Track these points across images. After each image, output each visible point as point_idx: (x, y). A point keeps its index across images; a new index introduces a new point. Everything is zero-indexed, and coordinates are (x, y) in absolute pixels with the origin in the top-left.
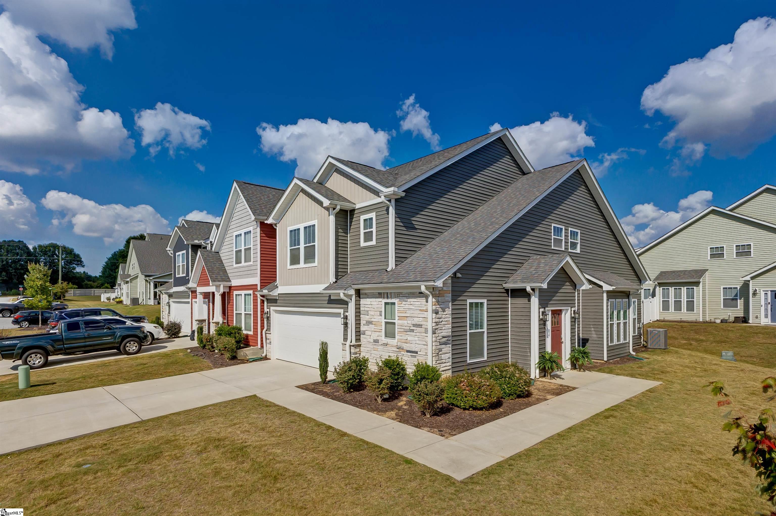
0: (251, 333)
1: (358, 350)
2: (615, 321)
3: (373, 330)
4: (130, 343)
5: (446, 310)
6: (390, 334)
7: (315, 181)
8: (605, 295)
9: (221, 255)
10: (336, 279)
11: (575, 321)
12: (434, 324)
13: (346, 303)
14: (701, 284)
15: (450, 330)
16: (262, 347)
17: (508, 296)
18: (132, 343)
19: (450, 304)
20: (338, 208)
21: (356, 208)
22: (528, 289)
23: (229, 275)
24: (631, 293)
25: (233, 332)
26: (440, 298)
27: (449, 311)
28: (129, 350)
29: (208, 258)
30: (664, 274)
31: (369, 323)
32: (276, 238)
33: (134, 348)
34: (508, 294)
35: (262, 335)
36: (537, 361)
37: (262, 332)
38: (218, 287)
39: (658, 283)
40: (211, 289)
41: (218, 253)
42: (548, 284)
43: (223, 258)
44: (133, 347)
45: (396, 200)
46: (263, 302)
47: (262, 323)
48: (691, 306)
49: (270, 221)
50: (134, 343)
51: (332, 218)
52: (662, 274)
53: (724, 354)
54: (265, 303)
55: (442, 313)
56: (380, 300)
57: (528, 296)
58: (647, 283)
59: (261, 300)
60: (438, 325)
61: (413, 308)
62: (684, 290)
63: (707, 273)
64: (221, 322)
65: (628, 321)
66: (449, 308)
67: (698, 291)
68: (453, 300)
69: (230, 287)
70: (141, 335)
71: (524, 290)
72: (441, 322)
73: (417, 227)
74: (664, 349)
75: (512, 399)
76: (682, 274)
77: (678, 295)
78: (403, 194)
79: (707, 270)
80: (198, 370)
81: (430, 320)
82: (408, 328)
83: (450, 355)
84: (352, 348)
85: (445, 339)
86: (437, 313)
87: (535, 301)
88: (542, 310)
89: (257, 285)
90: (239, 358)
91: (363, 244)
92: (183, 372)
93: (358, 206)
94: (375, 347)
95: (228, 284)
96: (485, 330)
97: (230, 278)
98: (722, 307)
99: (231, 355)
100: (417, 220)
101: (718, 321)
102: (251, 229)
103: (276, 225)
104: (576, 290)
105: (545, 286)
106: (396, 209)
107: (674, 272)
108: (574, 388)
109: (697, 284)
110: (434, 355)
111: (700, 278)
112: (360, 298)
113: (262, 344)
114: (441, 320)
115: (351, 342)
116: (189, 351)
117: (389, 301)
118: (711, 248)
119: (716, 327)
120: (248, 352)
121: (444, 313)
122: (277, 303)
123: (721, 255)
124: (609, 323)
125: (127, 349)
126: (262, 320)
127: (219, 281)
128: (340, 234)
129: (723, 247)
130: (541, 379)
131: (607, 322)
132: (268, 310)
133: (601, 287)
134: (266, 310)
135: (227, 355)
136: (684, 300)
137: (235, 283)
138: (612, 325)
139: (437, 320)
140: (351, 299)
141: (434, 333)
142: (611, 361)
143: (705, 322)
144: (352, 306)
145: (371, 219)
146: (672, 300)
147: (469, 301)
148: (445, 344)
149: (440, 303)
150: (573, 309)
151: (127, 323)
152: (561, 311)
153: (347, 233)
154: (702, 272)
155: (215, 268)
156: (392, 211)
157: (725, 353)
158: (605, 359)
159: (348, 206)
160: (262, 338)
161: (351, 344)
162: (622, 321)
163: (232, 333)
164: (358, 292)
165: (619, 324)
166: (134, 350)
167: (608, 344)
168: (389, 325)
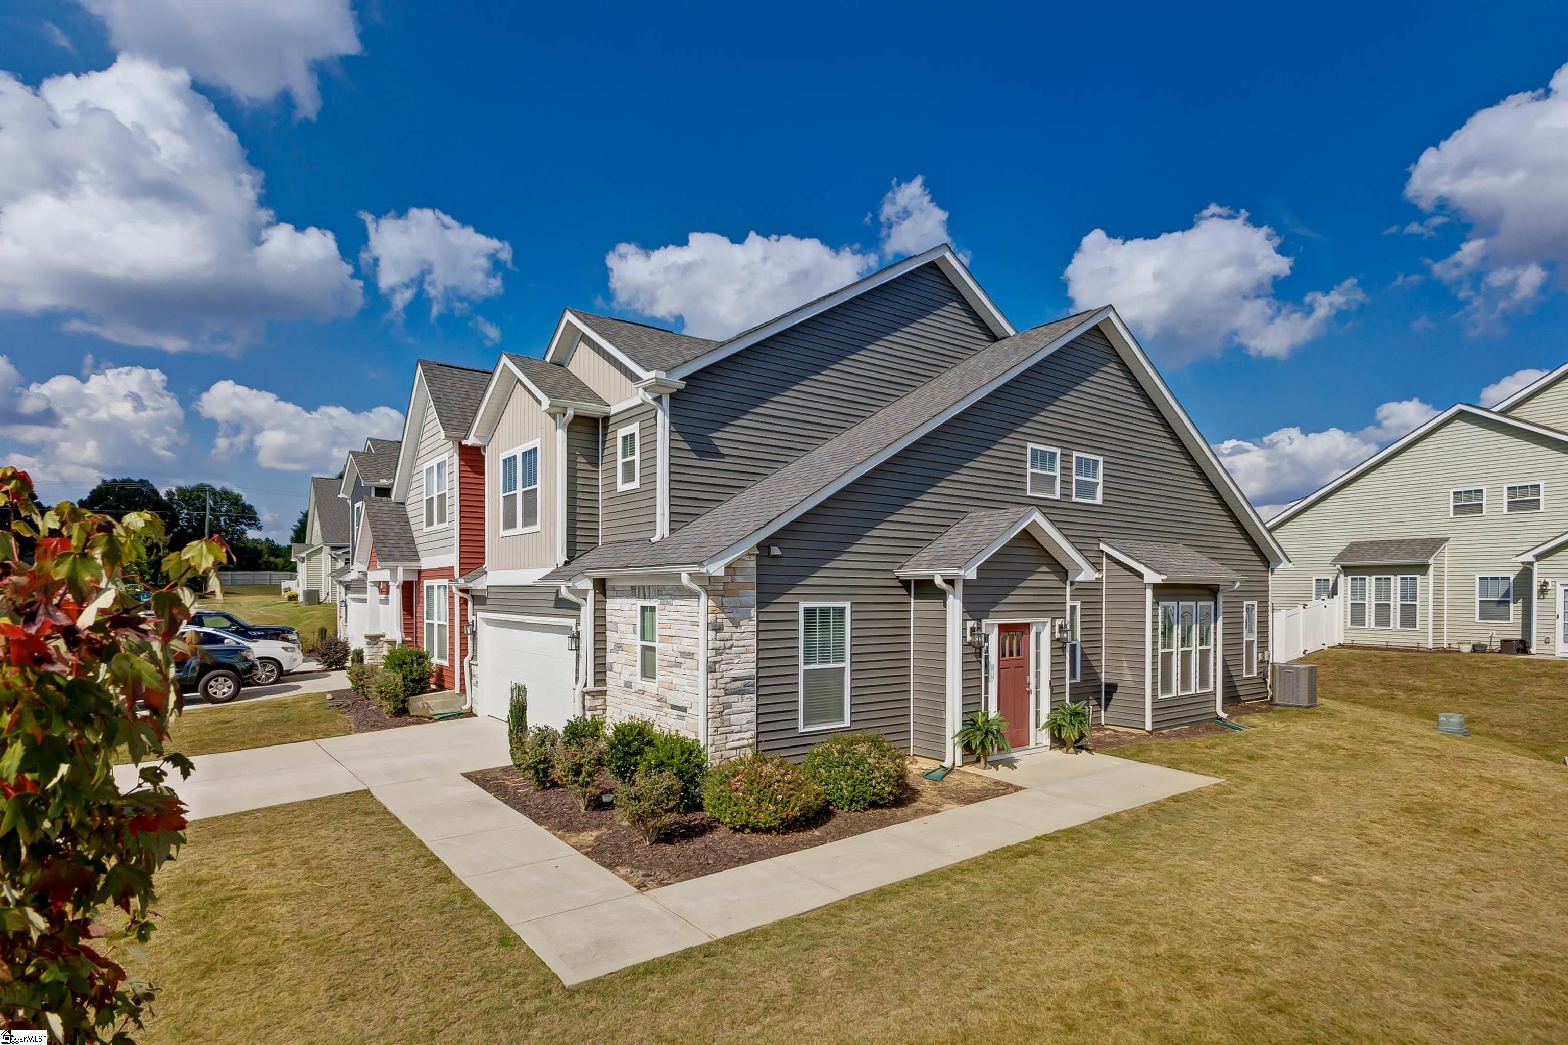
0: (446, 663)
1: (599, 702)
2: (1176, 649)
3: (623, 661)
4: (217, 681)
5: (741, 623)
6: (648, 671)
7: (548, 359)
8: (1149, 593)
9: (408, 508)
10: (568, 557)
11: (1064, 649)
12: (713, 653)
13: (577, 607)
14: (1431, 569)
15: (754, 665)
16: (463, 691)
17: (910, 595)
18: (221, 679)
19: (754, 612)
20: (570, 413)
21: (612, 413)
22: (938, 581)
23: (419, 548)
24: (1221, 588)
25: (408, 660)
26: (725, 600)
27: (750, 626)
28: (215, 693)
29: (380, 515)
30: (1356, 549)
31: (619, 647)
32: (483, 474)
33: (226, 690)
34: (909, 591)
35: (462, 668)
36: (958, 728)
37: (462, 662)
38: (394, 571)
39: (1343, 567)
40: (385, 575)
41: (403, 503)
42: (980, 569)
43: (410, 515)
44: (223, 687)
45: (672, 397)
46: (464, 602)
47: (464, 645)
48: (1409, 617)
49: (471, 441)
50: (226, 681)
51: (561, 436)
52: (1354, 548)
53: (1442, 719)
54: (470, 604)
55: (734, 629)
56: (634, 600)
57: (941, 595)
58: (1281, 566)
59: (461, 598)
60: (721, 654)
61: (681, 618)
62: (1396, 581)
63: (1446, 544)
64: (399, 641)
65: (1212, 647)
66: (750, 619)
67: (1426, 584)
68: (762, 603)
69: (419, 572)
70: (242, 666)
71: (930, 582)
72: (731, 648)
73: (723, 451)
74: (1307, 707)
75: (856, 811)
76: (1392, 549)
77: (1383, 592)
78: (682, 385)
79: (1447, 540)
80: (320, 735)
81: (702, 643)
82: (673, 659)
83: (752, 716)
84: (587, 697)
85: (738, 684)
86: (718, 629)
87: (955, 605)
88: (970, 624)
89: (452, 568)
90: (412, 714)
91: (621, 487)
92: (288, 739)
93: (614, 410)
94: (627, 696)
95: (414, 565)
96: (847, 665)
97: (420, 554)
98: (1477, 620)
99: (394, 708)
100: (722, 438)
101: (1466, 649)
102: (445, 456)
103: (485, 447)
104: (1068, 582)
105: (972, 574)
106: (672, 415)
107: (1377, 543)
108: (1021, 788)
109: (1423, 568)
110: (710, 715)
111: (1429, 557)
112: (605, 596)
113: (463, 685)
114: (728, 644)
115: (585, 686)
116: (329, 697)
117: (647, 603)
118: (1455, 493)
119: (1457, 660)
120: (432, 701)
121: (738, 630)
122: (485, 604)
123: (1477, 508)
124: (1160, 651)
125: (211, 691)
126: (463, 639)
127: (395, 560)
128: (579, 467)
129: (1481, 491)
130: (966, 769)
131: (1154, 650)
132: (474, 618)
133: (1140, 575)
134: (470, 618)
135: (388, 706)
136: (1396, 602)
137: (426, 563)
138: (1167, 657)
139: (719, 644)
140: (586, 599)
141: (711, 669)
142: (1163, 732)
143: (1437, 650)
144: (587, 611)
145: (633, 435)
146: (1370, 602)
147: (803, 605)
148: (740, 692)
149: (727, 610)
150: (1058, 622)
151: (226, 641)
152: (1027, 626)
153: (596, 465)
154: (1435, 544)
155: (392, 534)
156: (663, 420)
157: (1446, 717)
158: (1148, 727)
159: (591, 409)
160: (462, 673)
161: (585, 690)
162: (1195, 647)
163: (406, 664)
164: (601, 586)
165: (1186, 656)
166: (224, 693)
167: (1154, 696)
168: (647, 652)
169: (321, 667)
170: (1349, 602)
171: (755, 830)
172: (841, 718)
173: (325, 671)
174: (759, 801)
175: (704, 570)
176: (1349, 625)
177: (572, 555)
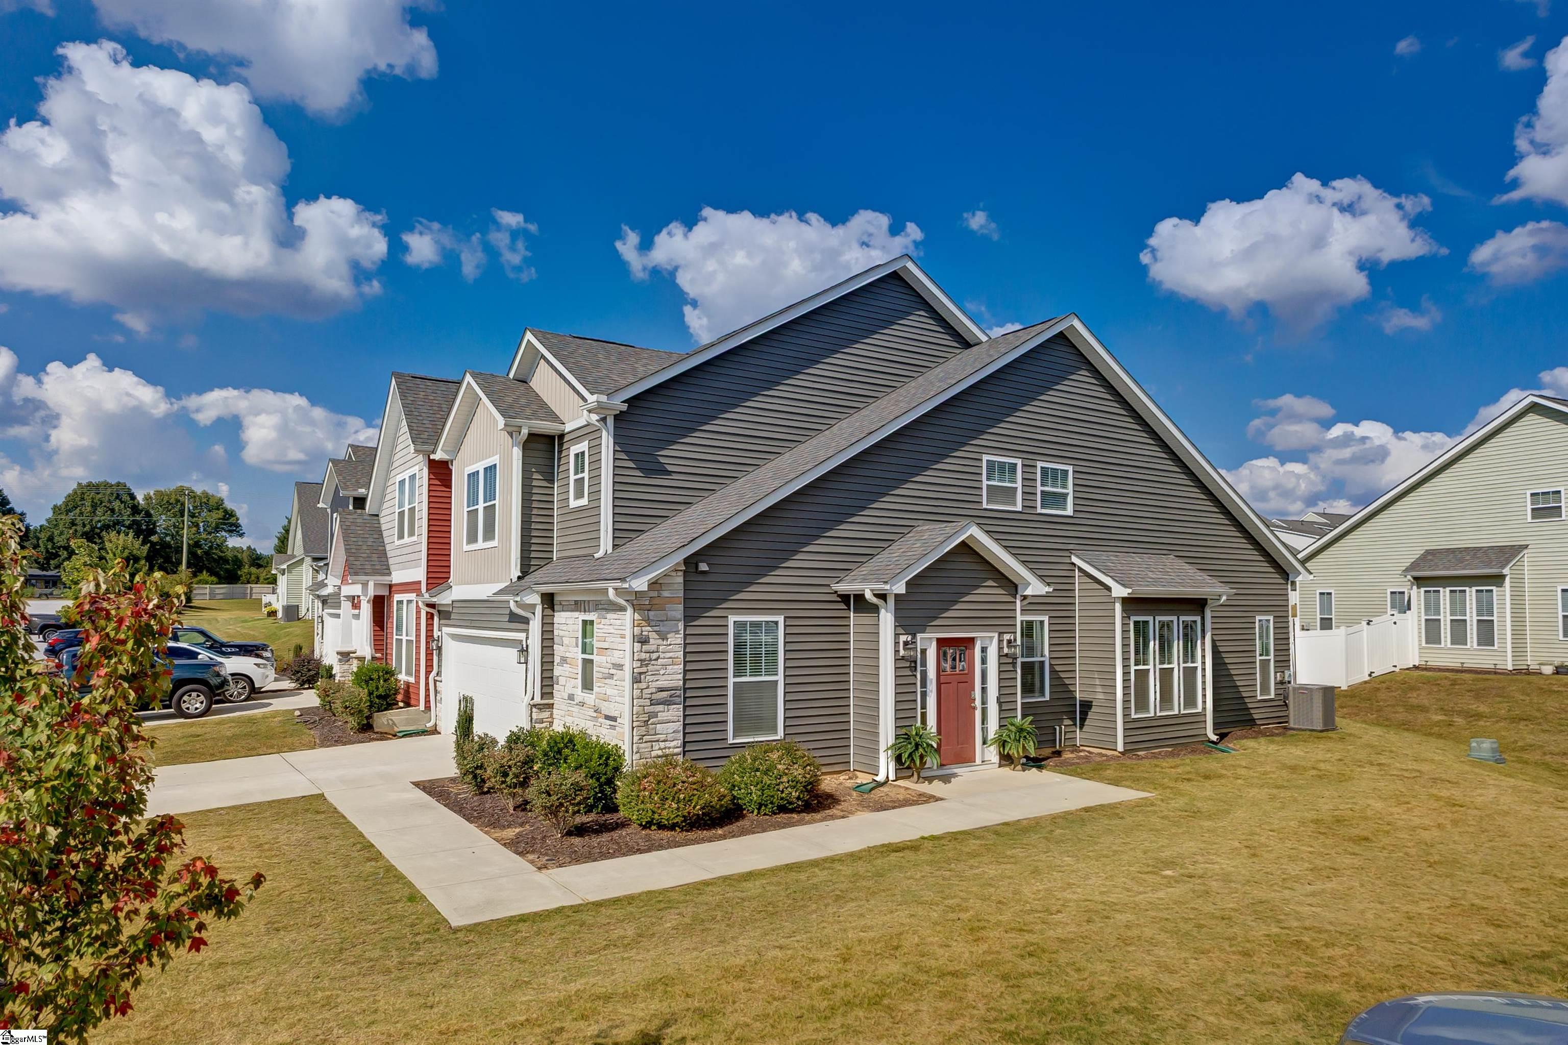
0: (412, 680)
1: (546, 714)
2: (1153, 666)
3: (567, 674)
4: (190, 696)
5: (669, 636)
6: (587, 685)
7: (511, 374)
8: (1118, 607)
9: (382, 521)
10: (521, 572)
11: (1014, 664)
12: (638, 664)
13: (526, 621)
14: (1507, 580)
15: (681, 677)
16: (428, 708)
17: (849, 609)
18: (194, 694)
19: (681, 625)
20: (525, 431)
21: (566, 431)
22: (868, 595)
23: (391, 561)
24: (1209, 601)
25: (375, 676)
26: (651, 613)
27: (677, 639)
28: (188, 709)
29: (352, 528)
30: (1430, 557)
31: (564, 660)
32: (450, 487)
33: (198, 705)
34: (848, 605)
35: (427, 684)
36: (891, 741)
37: (427, 679)
38: (365, 585)
39: (1415, 578)
40: (356, 590)
41: (377, 515)
42: (908, 583)
43: (384, 527)
44: (195, 702)
45: (616, 417)
46: (430, 617)
47: (429, 661)
48: (1486, 634)
49: (438, 456)
50: (198, 696)
51: (517, 453)
52: (1430, 556)
53: (1474, 744)
54: (436, 619)
55: (660, 641)
56: (576, 614)
57: (875, 609)
58: (1300, 578)
59: (427, 613)
60: (647, 665)
61: (612, 630)
62: (1471, 593)
63: (1525, 551)
64: (368, 657)
65: (1199, 664)
66: (677, 632)
67: (1503, 596)
68: (689, 618)
69: (391, 586)
70: (214, 681)
71: (860, 598)
72: (657, 659)
73: (670, 468)
74: (1322, 731)
75: (765, 814)
76: (1468, 557)
77: (1458, 606)
78: (624, 407)
79: (1526, 547)
80: (285, 749)
81: (628, 654)
82: (606, 671)
83: (679, 726)
84: (534, 710)
85: (664, 694)
86: (644, 641)
87: (887, 619)
88: (903, 638)
89: (420, 582)
90: (376, 730)
91: (573, 503)
92: (254, 752)
93: (568, 428)
94: (570, 709)
95: (385, 579)
96: (780, 678)
97: (392, 567)
98: (1561, 638)
99: (358, 724)
100: (669, 456)
101: (1548, 670)
102: (415, 470)
103: (452, 461)
104: (1018, 596)
105: (900, 588)
106: (616, 436)
107: (1452, 551)
108: (942, 799)
109: (1498, 579)
110: (635, 724)
111: (1503, 567)
112: (554, 611)
113: (427, 701)
114: (654, 656)
115: (533, 699)
116: (297, 713)
117: (589, 617)
118: (1532, 495)
119: (1529, 683)
120: (396, 717)
121: (665, 643)
122: (449, 619)
123: (1556, 511)
124: (1133, 668)
125: (184, 706)
126: (429, 654)
127: (366, 574)
128: (535, 483)
129: (1559, 492)
130: (898, 783)
131: (1126, 666)
132: (439, 633)
133: (1109, 589)
134: (436, 634)
135: (353, 722)
136: (1472, 618)
137: (398, 576)
138: (1142, 676)
139: (643, 656)
140: (534, 614)
141: (636, 679)
142: (1139, 753)
144: (535, 625)
145: (583, 453)
146: (1446, 618)
147: (732, 619)
148: (667, 703)
149: (653, 623)
150: (1007, 637)
151: (200, 657)
152: (972, 640)
153: (552, 481)
154: (1510, 553)
155: (365, 547)
156: (607, 441)
157: (1477, 742)
158: (1120, 748)
159: (546, 427)
160: (427, 690)
161: (532, 702)
162: (1176, 666)
163: (372, 679)
164: (549, 600)
165: (1166, 675)
166: (196, 709)
167: (1126, 715)
168: (588, 665)
169: (293, 685)
170: (1423, 618)
171: (661, 827)
172: (774, 730)
173: (298, 689)
174: (664, 799)
175: (626, 585)
176: (1424, 644)
177: (525, 572)
